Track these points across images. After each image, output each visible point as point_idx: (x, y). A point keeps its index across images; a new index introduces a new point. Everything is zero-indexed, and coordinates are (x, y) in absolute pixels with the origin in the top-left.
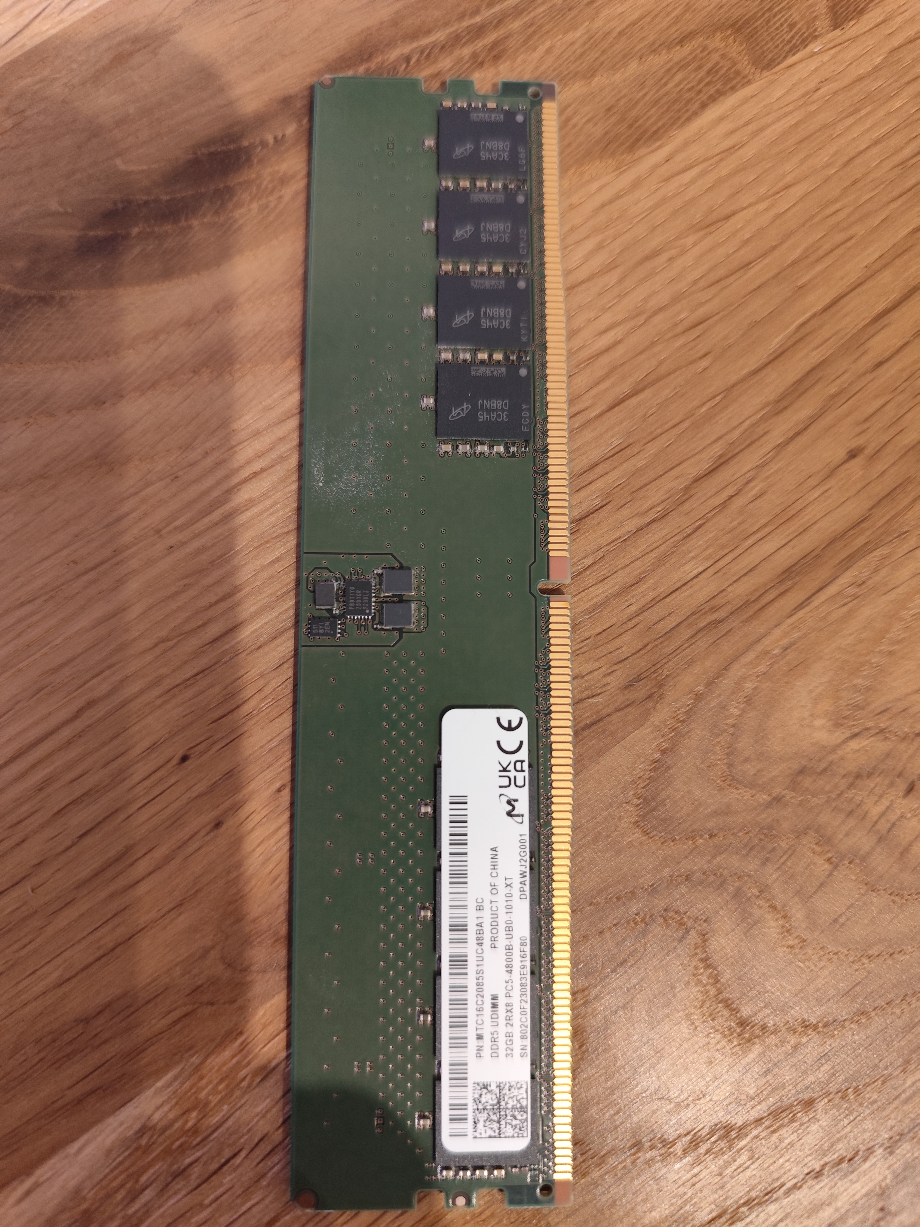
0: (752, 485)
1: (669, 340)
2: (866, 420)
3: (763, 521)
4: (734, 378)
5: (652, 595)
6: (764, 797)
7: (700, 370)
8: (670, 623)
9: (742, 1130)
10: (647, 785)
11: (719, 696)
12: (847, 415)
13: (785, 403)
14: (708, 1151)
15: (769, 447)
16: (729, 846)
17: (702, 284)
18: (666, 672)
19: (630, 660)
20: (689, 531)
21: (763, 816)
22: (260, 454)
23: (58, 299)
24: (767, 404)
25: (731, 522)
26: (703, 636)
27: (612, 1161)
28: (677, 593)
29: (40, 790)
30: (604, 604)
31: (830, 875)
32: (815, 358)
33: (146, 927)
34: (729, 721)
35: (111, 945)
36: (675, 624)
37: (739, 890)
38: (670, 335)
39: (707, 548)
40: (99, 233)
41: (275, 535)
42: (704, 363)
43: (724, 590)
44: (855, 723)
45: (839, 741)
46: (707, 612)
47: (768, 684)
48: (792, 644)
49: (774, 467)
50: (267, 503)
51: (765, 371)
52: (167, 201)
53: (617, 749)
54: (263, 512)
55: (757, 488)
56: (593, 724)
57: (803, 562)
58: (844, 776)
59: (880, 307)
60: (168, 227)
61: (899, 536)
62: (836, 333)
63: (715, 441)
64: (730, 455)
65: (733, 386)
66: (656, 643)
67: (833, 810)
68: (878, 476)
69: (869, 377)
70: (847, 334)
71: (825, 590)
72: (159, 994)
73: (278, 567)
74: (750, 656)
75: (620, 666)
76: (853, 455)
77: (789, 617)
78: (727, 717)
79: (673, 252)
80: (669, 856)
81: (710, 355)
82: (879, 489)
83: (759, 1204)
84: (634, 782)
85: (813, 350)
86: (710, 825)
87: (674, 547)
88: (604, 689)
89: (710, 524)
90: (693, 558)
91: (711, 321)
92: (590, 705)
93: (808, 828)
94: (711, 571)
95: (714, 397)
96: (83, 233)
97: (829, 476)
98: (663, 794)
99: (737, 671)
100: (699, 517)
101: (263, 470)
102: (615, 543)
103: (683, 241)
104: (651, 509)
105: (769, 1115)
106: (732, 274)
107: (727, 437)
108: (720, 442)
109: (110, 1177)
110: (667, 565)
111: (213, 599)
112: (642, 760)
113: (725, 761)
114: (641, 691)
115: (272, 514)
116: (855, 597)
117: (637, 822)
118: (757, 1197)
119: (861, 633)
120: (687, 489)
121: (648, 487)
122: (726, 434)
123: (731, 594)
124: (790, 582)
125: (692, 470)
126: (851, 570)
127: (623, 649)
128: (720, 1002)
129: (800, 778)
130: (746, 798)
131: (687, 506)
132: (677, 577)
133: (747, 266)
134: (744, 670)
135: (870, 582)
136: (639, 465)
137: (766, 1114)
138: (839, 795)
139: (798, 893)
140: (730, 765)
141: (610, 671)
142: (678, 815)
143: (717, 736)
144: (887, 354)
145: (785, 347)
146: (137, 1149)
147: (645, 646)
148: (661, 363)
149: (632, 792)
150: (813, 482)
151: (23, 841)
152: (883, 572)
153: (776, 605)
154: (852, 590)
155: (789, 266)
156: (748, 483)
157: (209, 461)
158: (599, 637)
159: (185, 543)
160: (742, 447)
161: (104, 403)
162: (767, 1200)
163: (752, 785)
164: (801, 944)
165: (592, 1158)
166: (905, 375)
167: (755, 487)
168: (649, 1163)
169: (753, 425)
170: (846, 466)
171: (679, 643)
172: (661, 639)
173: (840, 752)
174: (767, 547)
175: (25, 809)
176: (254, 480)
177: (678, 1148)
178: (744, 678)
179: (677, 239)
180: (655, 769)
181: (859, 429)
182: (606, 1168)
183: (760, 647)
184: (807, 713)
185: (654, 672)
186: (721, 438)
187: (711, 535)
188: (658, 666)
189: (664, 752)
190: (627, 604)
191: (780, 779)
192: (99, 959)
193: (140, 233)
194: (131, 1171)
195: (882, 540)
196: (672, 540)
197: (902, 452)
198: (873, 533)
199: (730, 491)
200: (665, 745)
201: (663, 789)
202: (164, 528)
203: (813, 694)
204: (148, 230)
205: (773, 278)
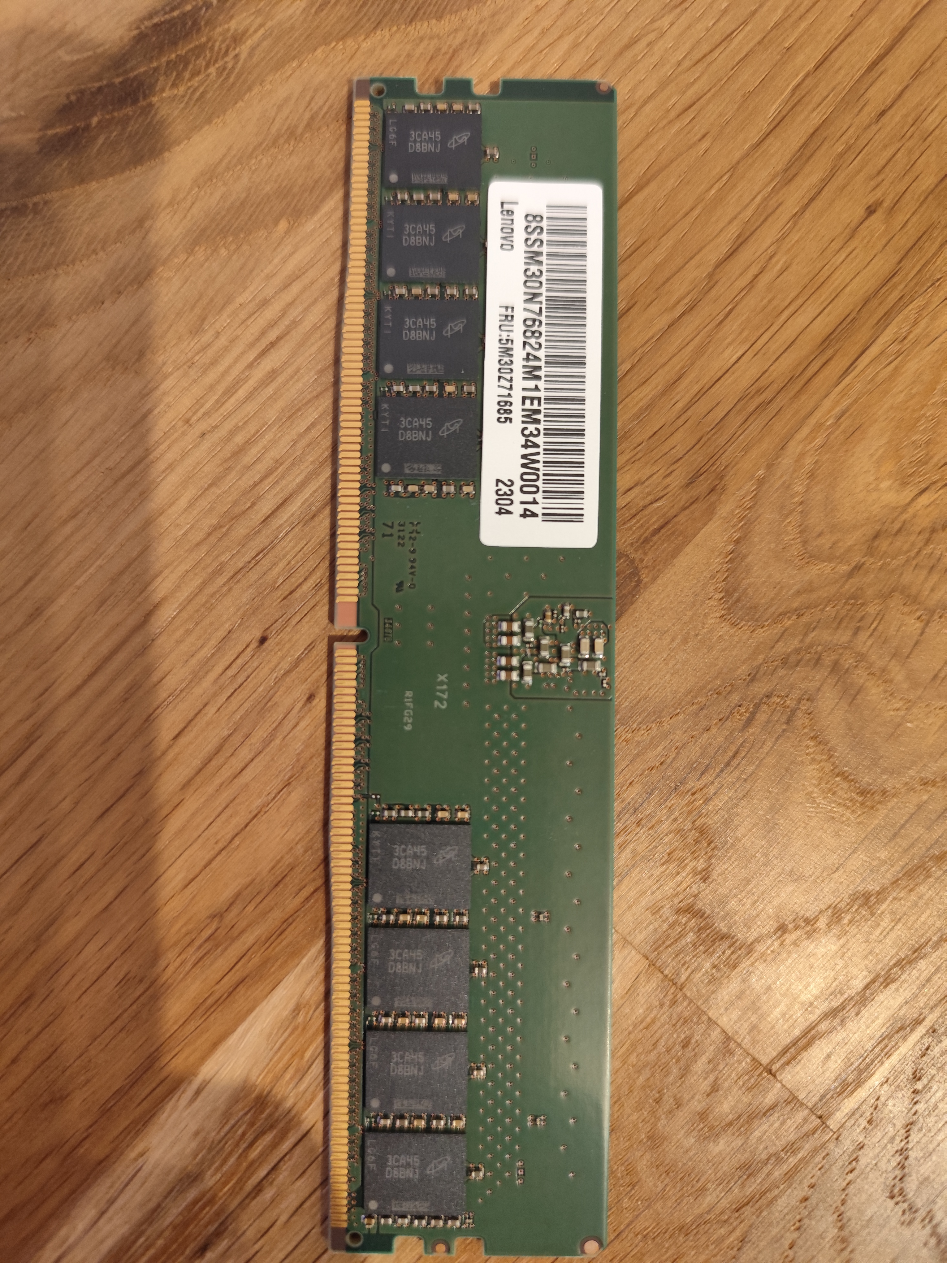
0: (774, 260)
1: (664, 127)
2: (879, 172)
3: (793, 295)
4: (737, 155)
5: (696, 388)
6: (844, 568)
7: (702, 152)
8: (720, 413)
9: (881, 895)
10: (726, 578)
11: (781, 476)
12: (859, 172)
13: (793, 171)
14: (850, 922)
15: (785, 218)
16: (818, 622)
17: (687, 63)
18: (725, 463)
19: (686, 457)
20: (720, 317)
21: (847, 587)
22: (273, 323)
23: (30, 206)
24: (776, 175)
25: (762, 301)
26: (755, 420)
27: (760, 948)
28: (720, 382)
29: (126, 700)
30: (650, 406)
31: (923, 633)
32: (816, 119)
33: (259, 812)
34: (796, 500)
35: (229, 837)
36: (724, 413)
37: (836, 663)
38: (664, 122)
39: (743, 330)
40: (58, 130)
41: (304, 401)
42: (704, 145)
43: (766, 371)
44: (921, 479)
45: (908, 500)
46: (753, 396)
47: (827, 456)
48: (844, 413)
49: (794, 237)
50: (290, 371)
51: (768, 142)
52: (120, 83)
53: (689, 549)
54: (287, 381)
55: (781, 262)
56: (662, 527)
57: (840, 328)
58: (920, 533)
59: (872, 56)
60: (129, 110)
61: (933, 284)
62: (834, 89)
63: (730, 222)
64: (748, 233)
65: (738, 162)
66: (709, 436)
67: (914, 569)
68: (901, 228)
69: (874, 128)
70: (844, 88)
71: (867, 352)
72: (286, 875)
73: (314, 433)
74: (805, 431)
75: (677, 465)
76: (871, 211)
77: (837, 384)
78: (793, 496)
79: (652, 36)
80: (761, 643)
81: (708, 135)
82: (904, 241)
83: (910, 962)
84: (713, 577)
85: (814, 110)
86: (795, 605)
87: (709, 336)
88: (666, 491)
89: (740, 307)
90: (730, 344)
91: (703, 101)
92: (655, 509)
93: (893, 591)
94: (750, 354)
95: (721, 177)
96: (41, 133)
97: (852, 237)
98: (746, 582)
99: (794, 448)
100: (728, 302)
101: (279, 338)
102: (649, 343)
103: (659, 22)
104: (679, 302)
105: (903, 875)
106: (716, 48)
107: (741, 216)
108: (735, 223)
109: (275, 1059)
110: (706, 356)
111: (257, 478)
112: (717, 553)
113: (799, 540)
114: (702, 486)
115: (297, 381)
116: (899, 354)
117: (723, 616)
118: (907, 956)
119: (911, 389)
120: (710, 276)
121: (671, 281)
122: (740, 213)
123: (775, 373)
124: (832, 351)
125: (712, 255)
126: (890, 327)
127: (678, 448)
128: (837, 775)
129: (876, 543)
130: (826, 572)
131: (713, 292)
132: (717, 366)
133: (729, 37)
134: (801, 446)
135: (911, 336)
136: (658, 260)
137: (900, 875)
138: (918, 553)
139: (894, 656)
140: (805, 543)
141: (669, 472)
142: (763, 601)
143: (787, 516)
144: (888, 102)
145: (784, 113)
146: (296, 1028)
147: (699, 441)
148: (660, 153)
149: (713, 587)
150: (835, 246)
151: (119, 754)
152: (923, 324)
153: (821, 376)
154: (894, 348)
155: (773, 28)
156: (771, 258)
157: (223, 341)
158: (651, 440)
159: (216, 427)
160: (759, 223)
161: (103, 303)
162: (916, 958)
163: (830, 559)
164: (907, 705)
165: (740, 949)
166: (910, 120)
167: (778, 262)
168: (795, 944)
169: (765, 199)
170: (867, 223)
171: (732, 431)
172: (714, 431)
173: (911, 511)
174: (801, 320)
175: (114, 722)
176: (272, 350)
177: (822, 923)
178: (802, 455)
179: (653, 21)
180: (731, 561)
181: (873, 184)
182: (756, 955)
183: (813, 421)
184: (872, 478)
185: (713, 465)
186: (735, 218)
187: (744, 318)
188: (715, 458)
189: (737, 542)
190: (673, 402)
191: (856, 548)
192: (219, 853)
193: (99, 122)
194: (294, 1050)
195: (916, 292)
196: (706, 330)
197: (922, 199)
198: (906, 286)
199: (754, 270)
200: (736, 536)
201: (744, 579)
202: (192, 416)
203: (875, 457)
204: (108, 117)
205: (759, 43)
